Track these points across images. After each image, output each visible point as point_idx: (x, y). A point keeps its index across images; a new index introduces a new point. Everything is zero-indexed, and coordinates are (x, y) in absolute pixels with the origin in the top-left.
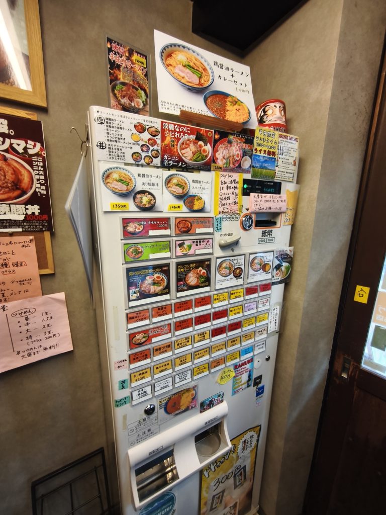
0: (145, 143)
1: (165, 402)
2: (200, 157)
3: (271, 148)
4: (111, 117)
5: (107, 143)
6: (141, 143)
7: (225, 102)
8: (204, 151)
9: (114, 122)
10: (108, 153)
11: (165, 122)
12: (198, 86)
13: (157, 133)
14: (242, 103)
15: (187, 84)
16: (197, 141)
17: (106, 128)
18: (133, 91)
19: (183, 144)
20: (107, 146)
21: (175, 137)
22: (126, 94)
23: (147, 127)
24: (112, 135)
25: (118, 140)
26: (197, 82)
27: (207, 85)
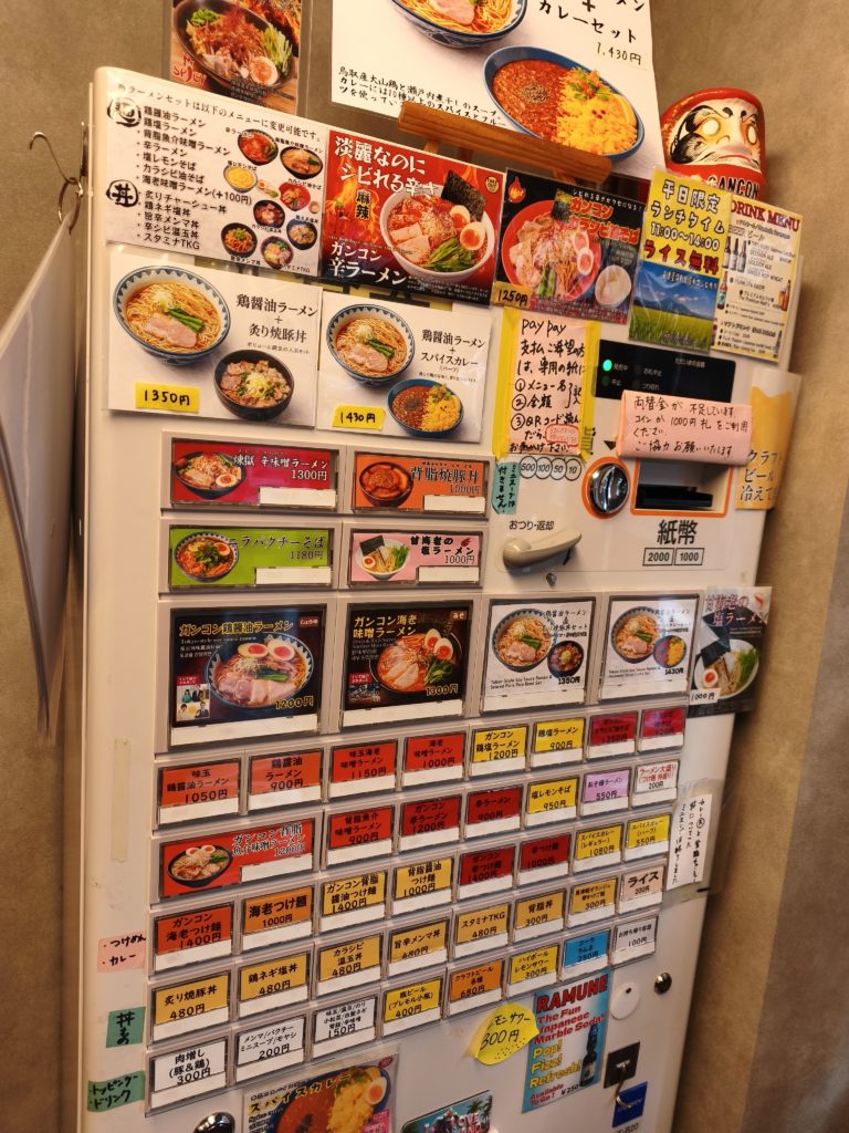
0: (268, 198)
1: (273, 1107)
2: (455, 258)
3: (703, 243)
4: (164, 106)
5: (143, 188)
6: (256, 196)
7: (558, 85)
8: (471, 237)
9: (171, 122)
10: (142, 220)
11: (344, 136)
12: (468, 31)
13: (314, 169)
14: (615, 91)
15: (433, 20)
16: (447, 204)
17: (142, 139)
18: (247, 32)
19: (398, 209)
20: (142, 199)
21: (372, 186)
22: (225, 37)
23: (281, 147)
24: (161, 165)
25: (179, 181)
26: (469, 16)
27: (501, 29)
